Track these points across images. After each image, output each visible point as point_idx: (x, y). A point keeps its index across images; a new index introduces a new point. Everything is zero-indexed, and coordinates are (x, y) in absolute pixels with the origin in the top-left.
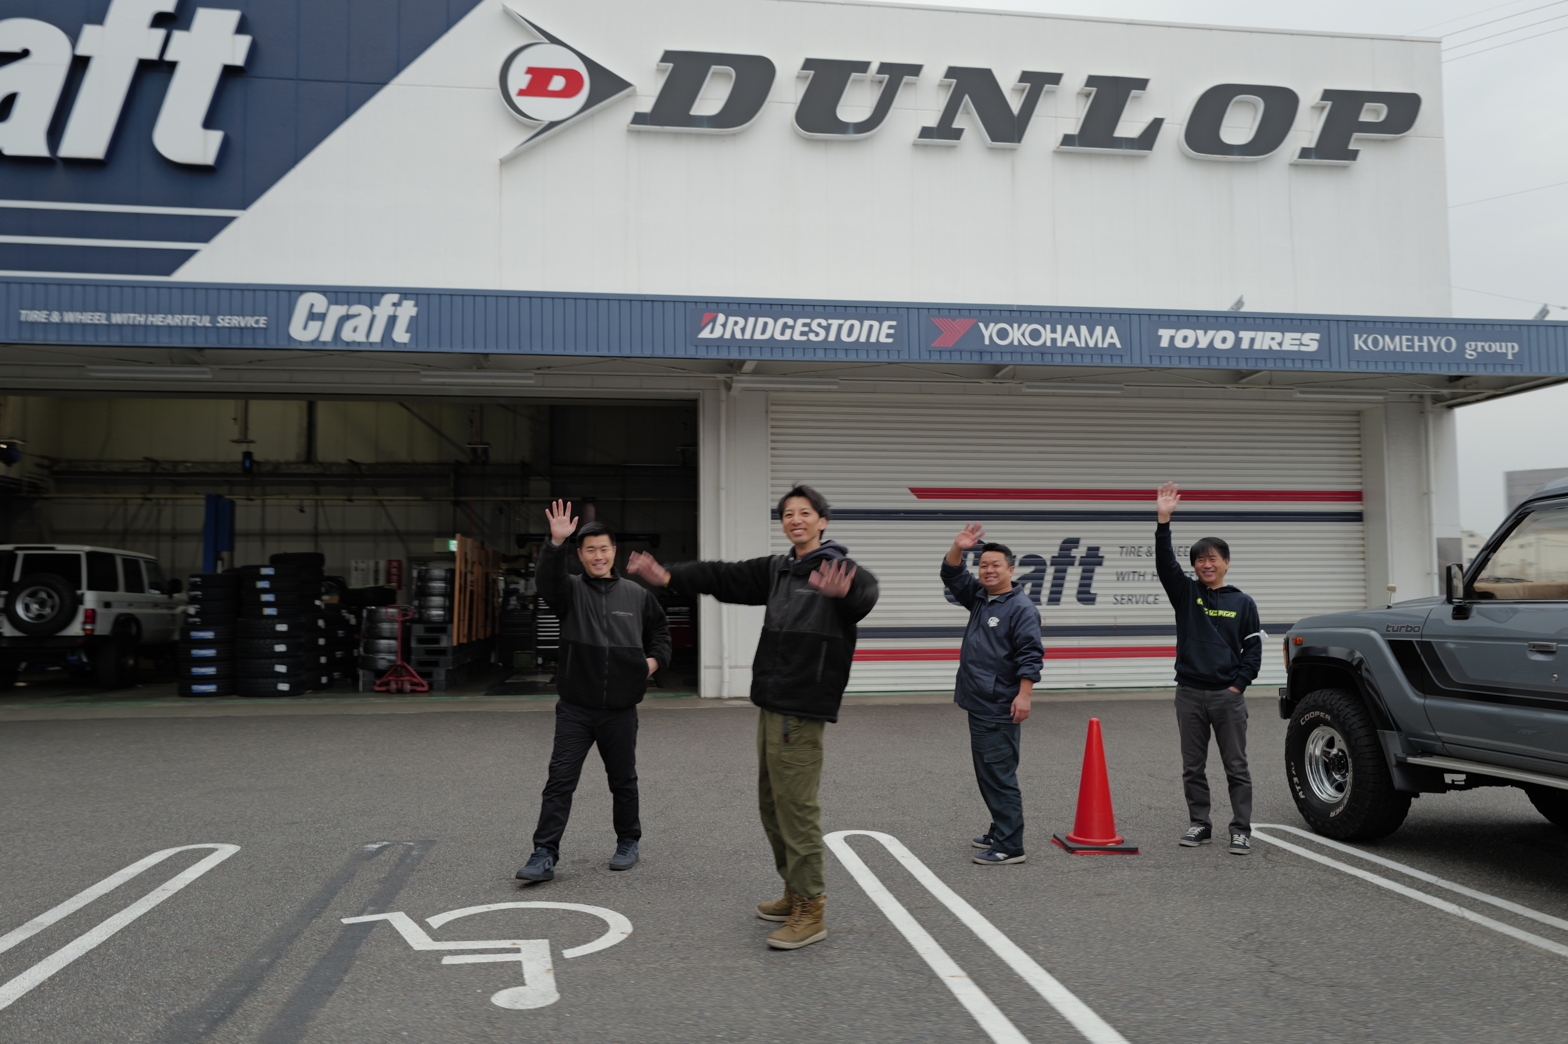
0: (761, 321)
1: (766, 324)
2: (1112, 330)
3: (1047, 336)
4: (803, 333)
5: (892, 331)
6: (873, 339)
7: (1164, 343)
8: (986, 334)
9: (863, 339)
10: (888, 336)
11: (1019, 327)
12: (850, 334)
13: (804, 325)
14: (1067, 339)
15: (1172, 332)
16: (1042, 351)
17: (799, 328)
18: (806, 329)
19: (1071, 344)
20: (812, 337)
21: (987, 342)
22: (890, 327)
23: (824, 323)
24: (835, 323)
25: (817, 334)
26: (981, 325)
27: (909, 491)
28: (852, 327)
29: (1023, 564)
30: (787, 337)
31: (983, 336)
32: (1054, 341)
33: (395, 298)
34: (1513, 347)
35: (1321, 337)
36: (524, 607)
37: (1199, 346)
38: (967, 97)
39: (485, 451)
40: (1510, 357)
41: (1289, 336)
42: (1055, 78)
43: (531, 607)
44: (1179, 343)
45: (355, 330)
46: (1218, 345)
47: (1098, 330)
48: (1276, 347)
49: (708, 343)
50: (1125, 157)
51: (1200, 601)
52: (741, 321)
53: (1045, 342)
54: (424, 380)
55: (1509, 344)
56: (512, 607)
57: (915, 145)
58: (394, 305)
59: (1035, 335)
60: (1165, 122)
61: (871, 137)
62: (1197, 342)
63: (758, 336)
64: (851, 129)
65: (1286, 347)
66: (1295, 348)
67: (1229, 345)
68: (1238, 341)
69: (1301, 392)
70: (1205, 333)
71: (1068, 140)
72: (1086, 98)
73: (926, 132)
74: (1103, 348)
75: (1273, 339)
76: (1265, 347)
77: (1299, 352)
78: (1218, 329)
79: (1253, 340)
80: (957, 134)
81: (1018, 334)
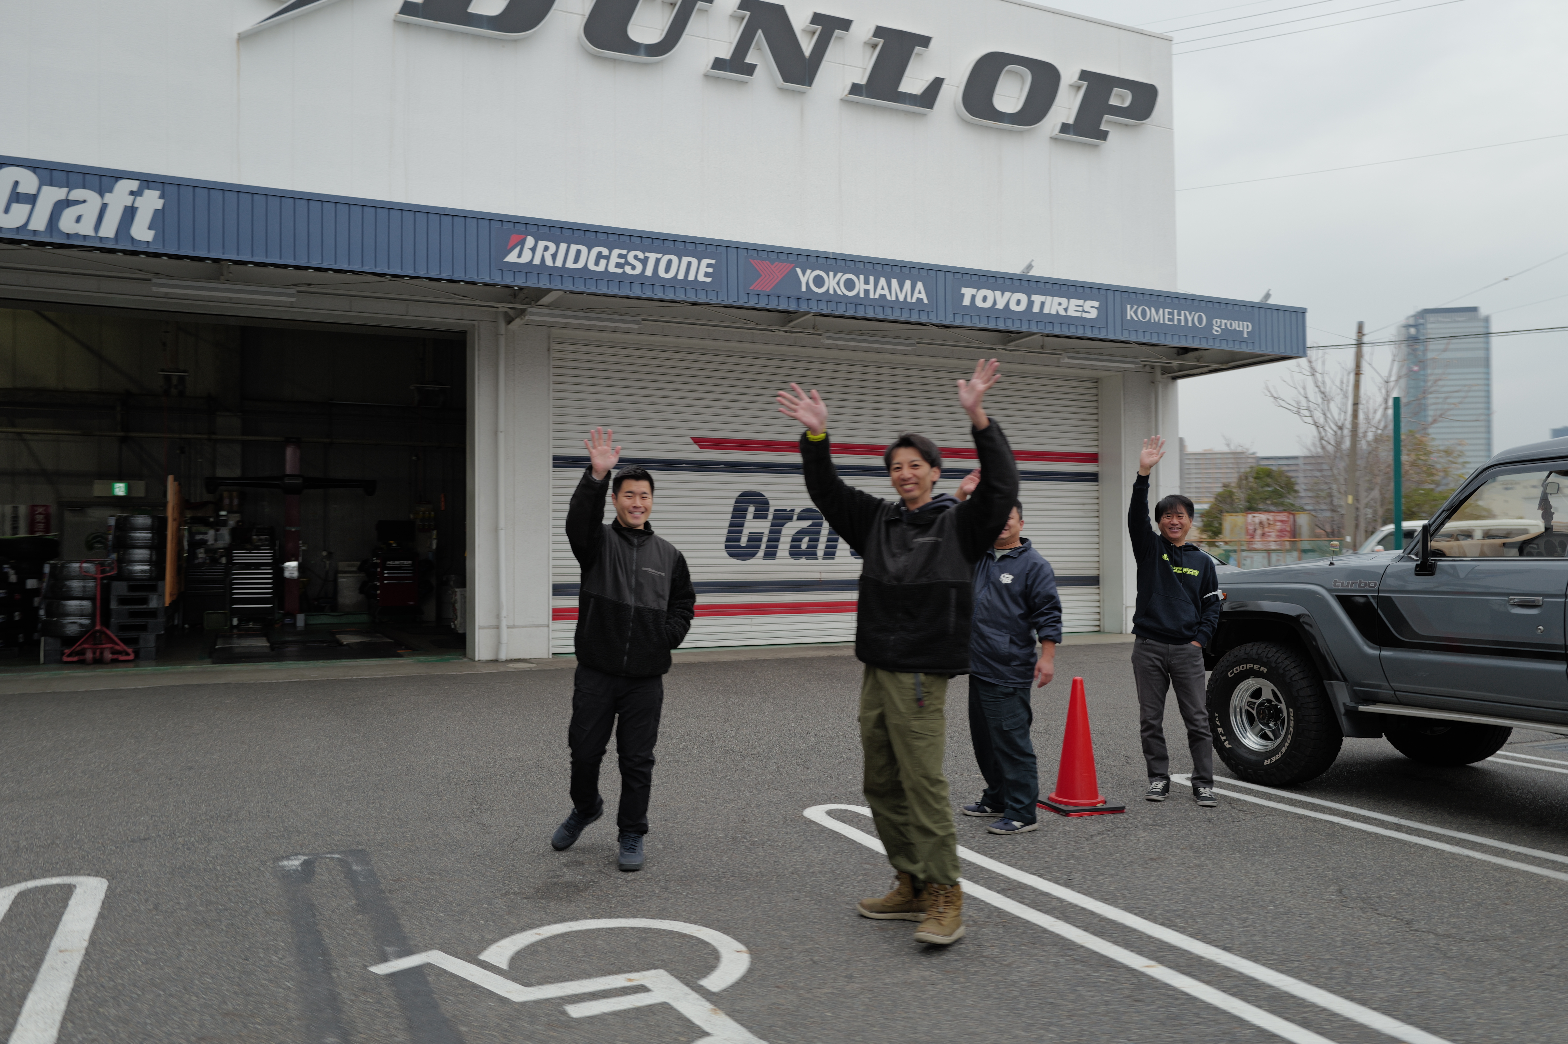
0: (574, 248)
1: (578, 252)
2: (920, 285)
3: (860, 286)
4: (618, 265)
5: (711, 270)
6: (691, 277)
7: (966, 302)
8: (804, 280)
9: (681, 276)
10: (707, 275)
11: (835, 276)
12: (667, 270)
13: (620, 256)
14: (879, 291)
15: (973, 291)
16: (856, 301)
17: (614, 259)
18: (622, 261)
19: (883, 296)
20: (628, 269)
21: (804, 289)
22: (709, 266)
23: (641, 255)
24: (653, 257)
25: (634, 268)
26: (799, 271)
27: (691, 441)
28: (670, 262)
29: (800, 518)
30: (601, 267)
31: (800, 283)
32: (867, 292)
33: (134, 185)
34: (1248, 326)
35: (1100, 305)
36: (215, 561)
37: (997, 307)
38: (760, 32)
39: (182, 379)
40: (1245, 335)
41: (1074, 302)
42: (845, 24)
43: (224, 560)
44: (979, 303)
45: (78, 219)
46: (1013, 307)
47: (908, 284)
48: (1062, 312)
49: (515, 268)
50: (907, 113)
51: (1165, 557)
52: (552, 247)
53: (859, 293)
54: (155, 289)
55: (1245, 323)
56: (200, 561)
57: (706, 76)
58: (132, 193)
59: (850, 285)
60: (945, 82)
61: (662, 61)
62: (995, 303)
63: (570, 264)
64: (642, 50)
65: (1071, 313)
66: (1078, 314)
67: (1022, 307)
68: (1031, 304)
69: (1070, 358)
70: (1003, 294)
71: (855, 89)
72: (872, 49)
73: (718, 64)
74: (911, 303)
75: (1060, 304)
76: (1054, 312)
77: (1082, 318)
78: (1013, 292)
79: (1043, 304)
80: (750, 70)
81: (833, 283)
